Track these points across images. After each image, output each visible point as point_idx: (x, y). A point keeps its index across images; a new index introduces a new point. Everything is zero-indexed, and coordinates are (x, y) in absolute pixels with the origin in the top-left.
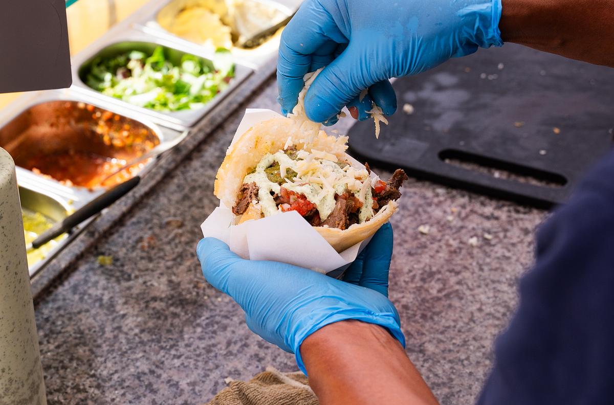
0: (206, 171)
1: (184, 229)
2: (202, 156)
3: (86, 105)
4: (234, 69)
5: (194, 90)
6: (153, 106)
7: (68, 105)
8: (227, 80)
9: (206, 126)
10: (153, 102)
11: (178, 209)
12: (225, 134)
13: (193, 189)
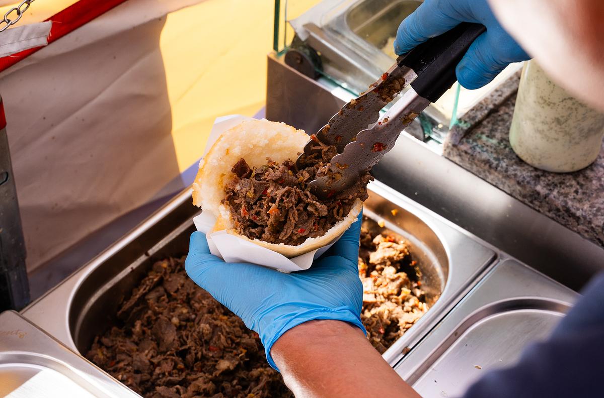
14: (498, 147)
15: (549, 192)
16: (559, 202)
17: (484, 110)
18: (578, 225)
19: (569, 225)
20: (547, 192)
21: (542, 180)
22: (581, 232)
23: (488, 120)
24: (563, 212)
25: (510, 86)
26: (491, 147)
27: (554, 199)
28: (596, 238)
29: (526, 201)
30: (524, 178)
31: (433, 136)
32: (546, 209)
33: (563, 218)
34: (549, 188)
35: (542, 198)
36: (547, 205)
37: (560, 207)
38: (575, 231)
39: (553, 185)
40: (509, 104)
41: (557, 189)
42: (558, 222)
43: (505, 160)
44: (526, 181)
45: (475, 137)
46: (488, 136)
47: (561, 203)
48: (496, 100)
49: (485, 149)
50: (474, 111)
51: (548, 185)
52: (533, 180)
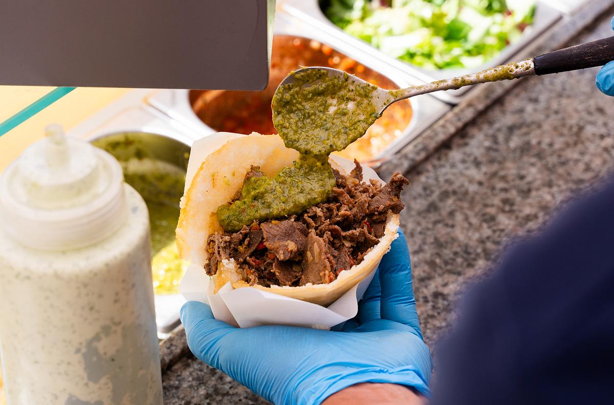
0: (467, 168)
1: (421, 256)
2: (466, 144)
3: (322, 45)
4: (533, 12)
5: (474, 37)
6: (412, 56)
7: (297, 43)
8: (521, 27)
9: (478, 98)
10: (412, 50)
11: (419, 224)
12: (504, 112)
13: (445, 195)
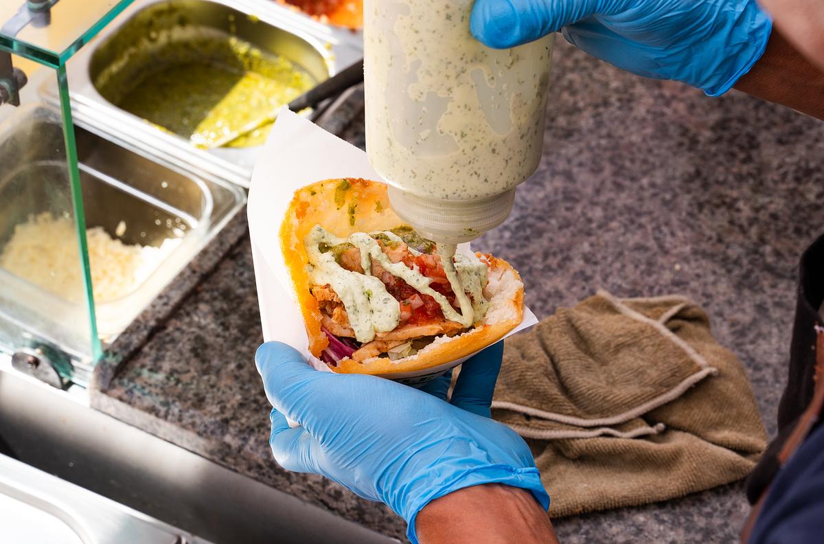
14: (167, 384)
15: (243, 442)
16: (259, 455)
17: (142, 330)
18: (291, 484)
19: (279, 485)
20: (240, 442)
21: (231, 425)
22: (297, 493)
23: (150, 344)
24: (267, 469)
25: (180, 287)
26: (156, 386)
27: (250, 451)
28: (317, 499)
29: (216, 458)
30: (206, 426)
31: (74, 380)
32: (244, 467)
33: (270, 477)
34: (242, 436)
35: (235, 452)
36: (244, 462)
37: (261, 462)
38: (289, 493)
39: (248, 430)
40: (181, 314)
41: (254, 436)
42: (264, 483)
43: (177, 403)
44: (209, 431)
45: (131, 374)
46: (151, 370)
47: (261, 456)
48: (159, 312)
49: (146, 391)
50: (127, 335)
51: (241, 431)
52: (219, 428)
